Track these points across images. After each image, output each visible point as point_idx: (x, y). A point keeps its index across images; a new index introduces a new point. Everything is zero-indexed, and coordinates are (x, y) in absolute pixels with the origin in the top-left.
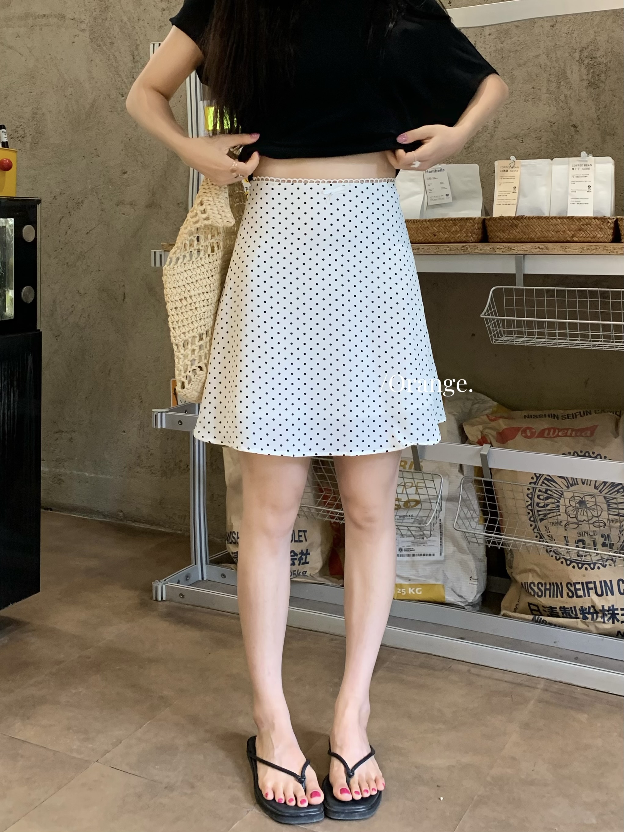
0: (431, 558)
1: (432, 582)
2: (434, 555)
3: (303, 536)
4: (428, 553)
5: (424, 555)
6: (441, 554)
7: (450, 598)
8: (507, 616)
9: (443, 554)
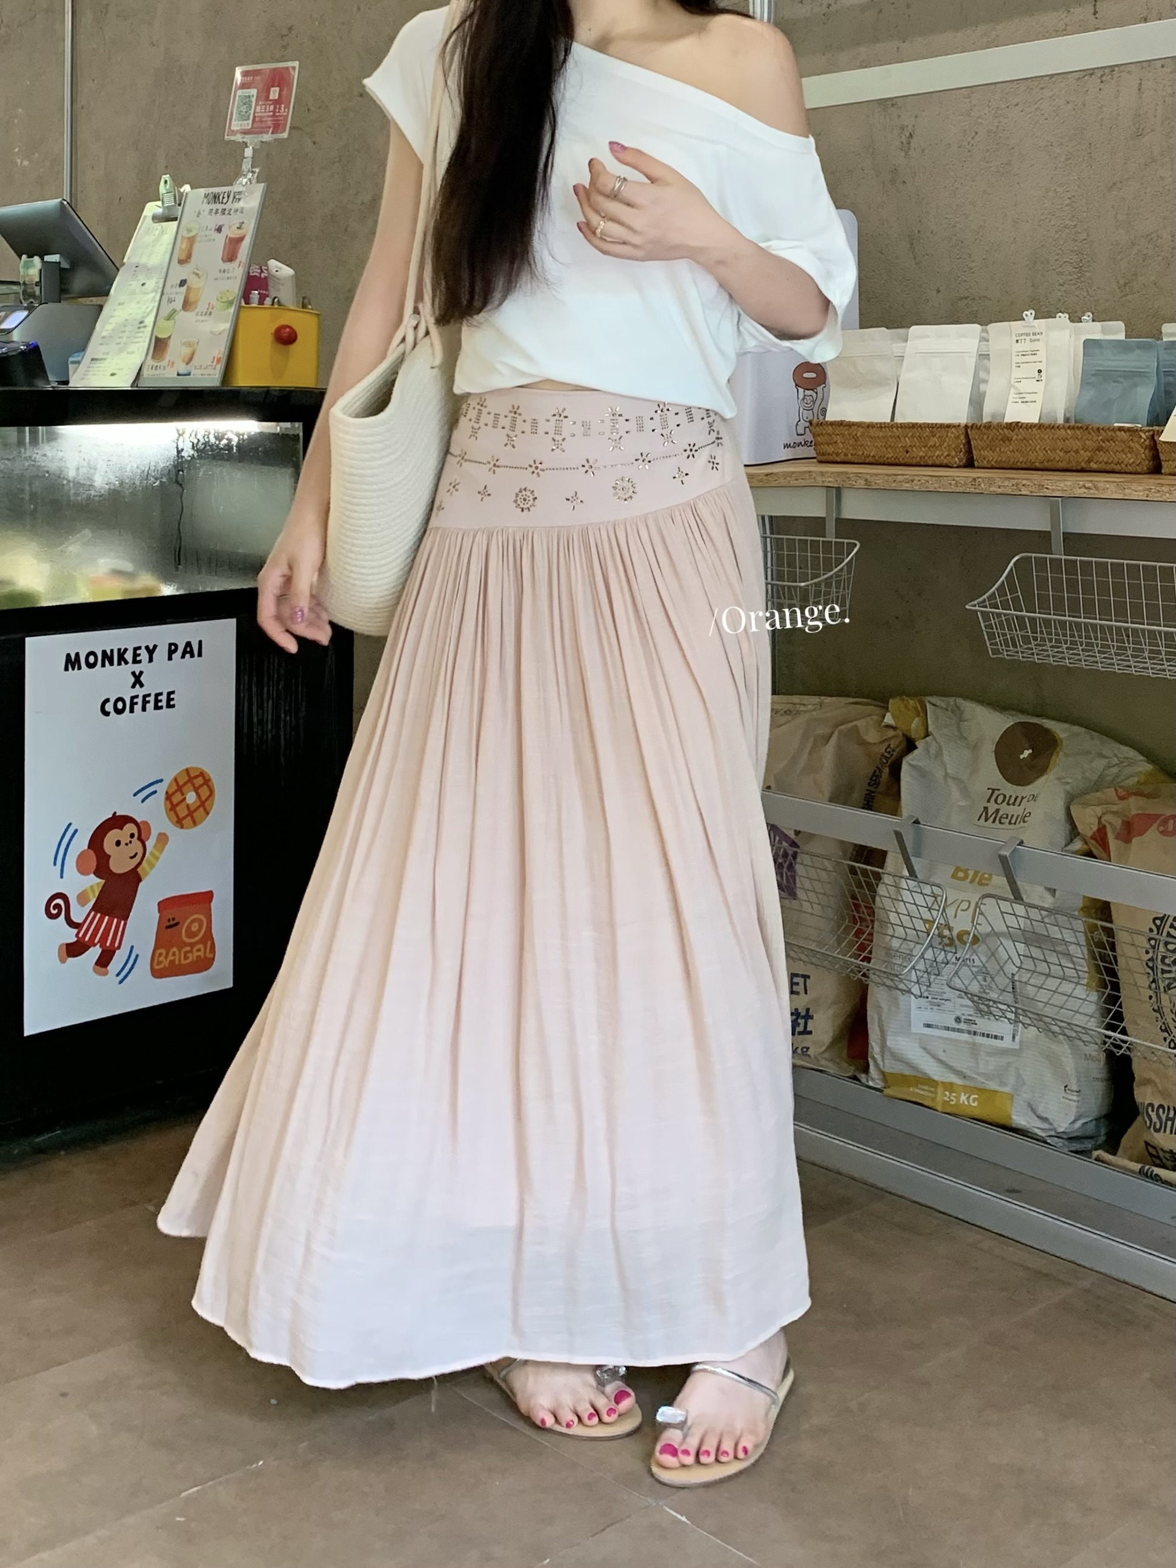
0: (998, 1043)
1: (993, 1086)
2: (1002, 1038)
3: (802, 986)
4: (994, 1034)
5: (988, 1036)
6: (1014, 1038)
7: (1020, 1120)
8: (1103, 1162)
9: (1017, 1038)
